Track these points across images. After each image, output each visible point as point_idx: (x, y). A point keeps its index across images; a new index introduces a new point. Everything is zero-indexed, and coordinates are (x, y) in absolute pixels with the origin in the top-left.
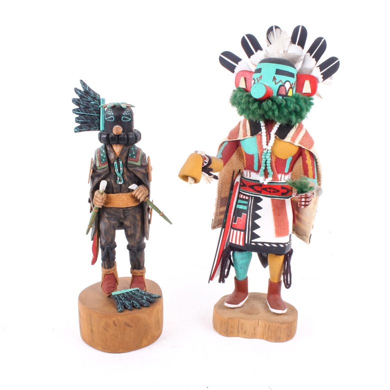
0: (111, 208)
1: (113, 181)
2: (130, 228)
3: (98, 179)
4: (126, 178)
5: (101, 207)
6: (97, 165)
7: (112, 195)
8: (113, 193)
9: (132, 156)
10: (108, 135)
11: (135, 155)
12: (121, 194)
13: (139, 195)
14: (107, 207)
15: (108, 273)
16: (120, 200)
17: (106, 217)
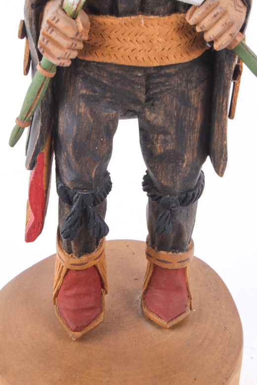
0: (101, 66)
2: (165, 133)
5: (67, 63)
7: (109, 20)
8: (114, 11)
12: (142, 19)
13: (211, 27)
14: (88, 62)
15: (77, 268)
16: (140, 39)
17: (83, 96)
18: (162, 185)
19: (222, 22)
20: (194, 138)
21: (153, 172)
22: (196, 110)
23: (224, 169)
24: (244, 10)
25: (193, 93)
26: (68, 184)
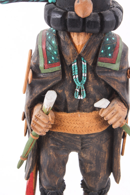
0: (60, 134)
1: (67, 94)
2: (91, 163)
3: (41, 89)
4: (92, 89)
5: (44, 134)
6: (41, 65)
7: (63, 115)
8: (66, 110)
9: (107, 52)
10: (64, 15)
11: (110, 51)
12: (78, 113)
13: (111, 118)
14: (54, 132)
16: (78, 122)
17: (51, 147)
18: (90, 186)
19: (116, 116)
20: (105, 165)
21: (86, 180)
22: (105, 153)
23: (119, 180)
24: (126, 110)
25: (104, 145)
26: (45, 187)
